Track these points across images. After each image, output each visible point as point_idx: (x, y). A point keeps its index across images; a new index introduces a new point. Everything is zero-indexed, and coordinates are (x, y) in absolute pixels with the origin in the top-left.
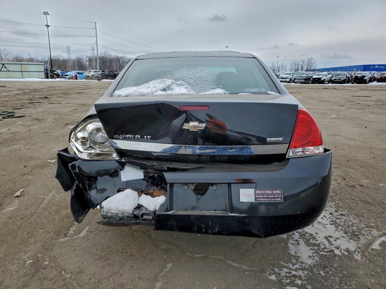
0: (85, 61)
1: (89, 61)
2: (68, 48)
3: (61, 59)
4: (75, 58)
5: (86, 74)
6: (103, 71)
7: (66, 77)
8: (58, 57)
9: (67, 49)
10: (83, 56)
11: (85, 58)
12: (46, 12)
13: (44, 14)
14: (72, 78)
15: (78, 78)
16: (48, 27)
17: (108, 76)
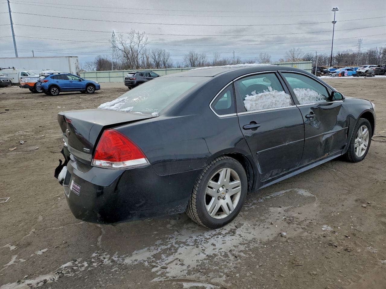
0: (379, 53)
1: (383, 53)
2: (360, 41)
3: (351, 53)
4: (368, 52)
5: (359, 70)
6: (379, 66)
7: (332, 74)
8: (347, 52)
9: (358, 42)
10: (376, 48)
11: (379, 51)
12: (335, 8)
13: (333, 11)
14: (338, 75)
15: (345, 75)
16: (334, 24)
17: (383, 71)
